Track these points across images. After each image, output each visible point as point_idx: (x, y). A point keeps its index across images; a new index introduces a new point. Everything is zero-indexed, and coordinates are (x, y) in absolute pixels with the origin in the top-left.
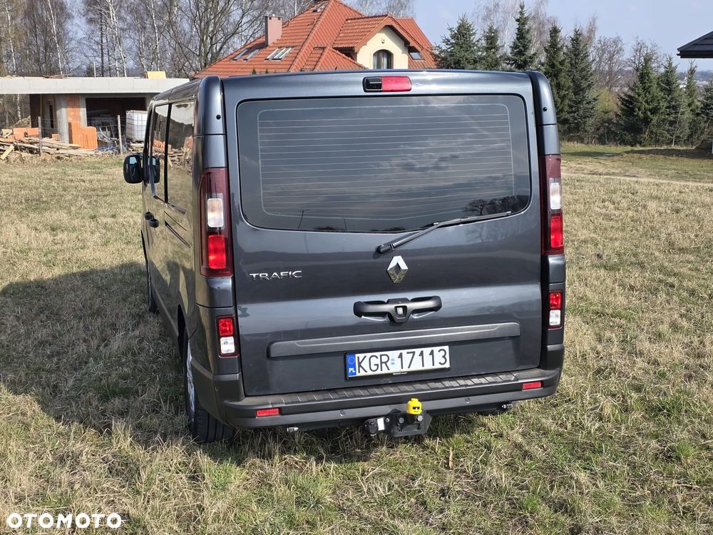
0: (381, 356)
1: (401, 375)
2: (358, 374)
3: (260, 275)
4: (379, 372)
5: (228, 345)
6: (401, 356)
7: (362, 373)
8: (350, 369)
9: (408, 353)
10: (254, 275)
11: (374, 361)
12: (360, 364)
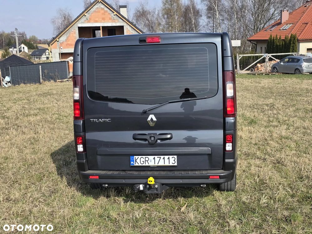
0: (145, 158)
1: (154, 167)
2: (135, 165)
3: (94, 120)
4: (144, 165)
6: (154, 158)
7: (137, 164)
9: (158, 157)
10: (92, 120)
11: (142, 160)
12: (136, 160)
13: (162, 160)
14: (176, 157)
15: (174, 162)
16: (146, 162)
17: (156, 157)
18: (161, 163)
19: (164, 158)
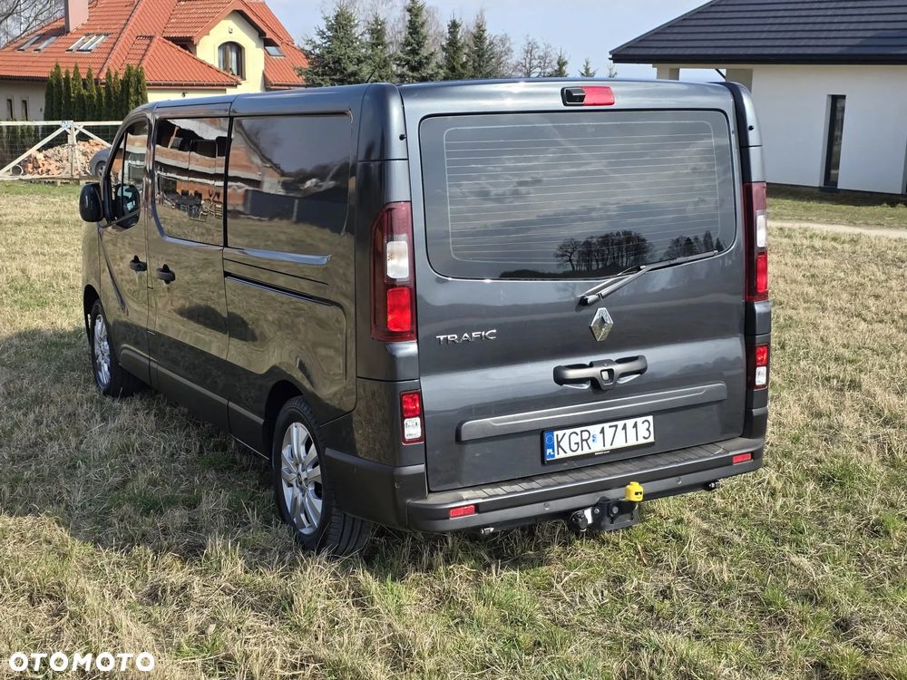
0: (582, 432)
1: (604, 455)
2: (557, 457)
3: (449, 337)
4: (579, 452)
5: (412, 429)
6: (602, 431)
7: (562, 455)
8: (549, 451)
9: (610, 427)
10: (442, 337)
11: (575, 439)
12: (559, 443)
13: (620, 432)
14: (650, 418)
15: (647, 434)
16: (584, 443)
17: (606, 425)
18: (620, 443)
19: (624, 427)
